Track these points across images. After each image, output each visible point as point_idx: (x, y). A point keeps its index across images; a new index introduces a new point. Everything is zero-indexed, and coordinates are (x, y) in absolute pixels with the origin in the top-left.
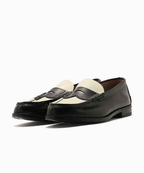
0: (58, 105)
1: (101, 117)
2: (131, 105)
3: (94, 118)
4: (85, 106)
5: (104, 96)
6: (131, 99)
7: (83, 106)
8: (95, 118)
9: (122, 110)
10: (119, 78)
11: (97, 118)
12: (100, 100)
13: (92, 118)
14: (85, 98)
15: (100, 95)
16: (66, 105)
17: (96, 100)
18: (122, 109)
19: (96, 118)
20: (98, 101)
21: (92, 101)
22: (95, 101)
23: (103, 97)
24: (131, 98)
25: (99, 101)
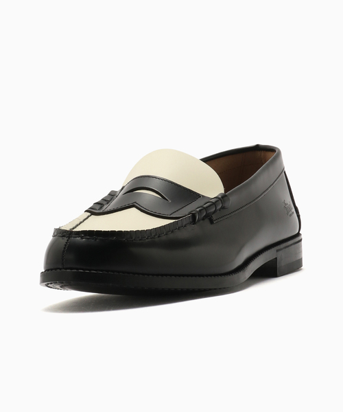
0: (85, 235)
1: (221, 275)
2: (298, 234)
3: (200, 276)
4: (171, 236)
5: (226, 205)
6: (299, 216)
7: (164, 238)
8: (203, 276)
9: (277, 251)
10: (257, 148)
11: (211, 275)
12: (214, 217)
13: (196, 276)
14: (167, 212)
15: (214, 201)
16: (113, 233)
17: (203, 219)
18: (278, 247)
19: (207, 276)
20: (207, 221)
21: (191, 220)
22: (199, 221)
23: (223, 208)
24: (300, 214)
25: (212, 222)
